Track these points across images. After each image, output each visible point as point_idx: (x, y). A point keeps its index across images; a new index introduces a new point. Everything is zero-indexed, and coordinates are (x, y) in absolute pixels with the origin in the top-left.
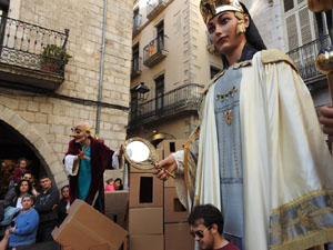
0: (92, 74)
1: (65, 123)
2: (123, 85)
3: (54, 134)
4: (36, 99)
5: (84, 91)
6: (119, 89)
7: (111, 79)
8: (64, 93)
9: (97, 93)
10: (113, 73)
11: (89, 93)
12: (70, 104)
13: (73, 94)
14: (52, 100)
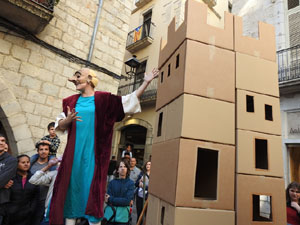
0: (84, 28)
1: (43, 77)
2: (117, 49)
3: (27, 88)
4: (8, 37)
5: (72, 45)
6: (113, 52)
7: (105, 39)
8: (48, 39)
9: (87, 50)
10: (109, 33)
11: (78, 49)
12: (52, 55)
13: (57, 45)
14: (31, 45)
